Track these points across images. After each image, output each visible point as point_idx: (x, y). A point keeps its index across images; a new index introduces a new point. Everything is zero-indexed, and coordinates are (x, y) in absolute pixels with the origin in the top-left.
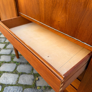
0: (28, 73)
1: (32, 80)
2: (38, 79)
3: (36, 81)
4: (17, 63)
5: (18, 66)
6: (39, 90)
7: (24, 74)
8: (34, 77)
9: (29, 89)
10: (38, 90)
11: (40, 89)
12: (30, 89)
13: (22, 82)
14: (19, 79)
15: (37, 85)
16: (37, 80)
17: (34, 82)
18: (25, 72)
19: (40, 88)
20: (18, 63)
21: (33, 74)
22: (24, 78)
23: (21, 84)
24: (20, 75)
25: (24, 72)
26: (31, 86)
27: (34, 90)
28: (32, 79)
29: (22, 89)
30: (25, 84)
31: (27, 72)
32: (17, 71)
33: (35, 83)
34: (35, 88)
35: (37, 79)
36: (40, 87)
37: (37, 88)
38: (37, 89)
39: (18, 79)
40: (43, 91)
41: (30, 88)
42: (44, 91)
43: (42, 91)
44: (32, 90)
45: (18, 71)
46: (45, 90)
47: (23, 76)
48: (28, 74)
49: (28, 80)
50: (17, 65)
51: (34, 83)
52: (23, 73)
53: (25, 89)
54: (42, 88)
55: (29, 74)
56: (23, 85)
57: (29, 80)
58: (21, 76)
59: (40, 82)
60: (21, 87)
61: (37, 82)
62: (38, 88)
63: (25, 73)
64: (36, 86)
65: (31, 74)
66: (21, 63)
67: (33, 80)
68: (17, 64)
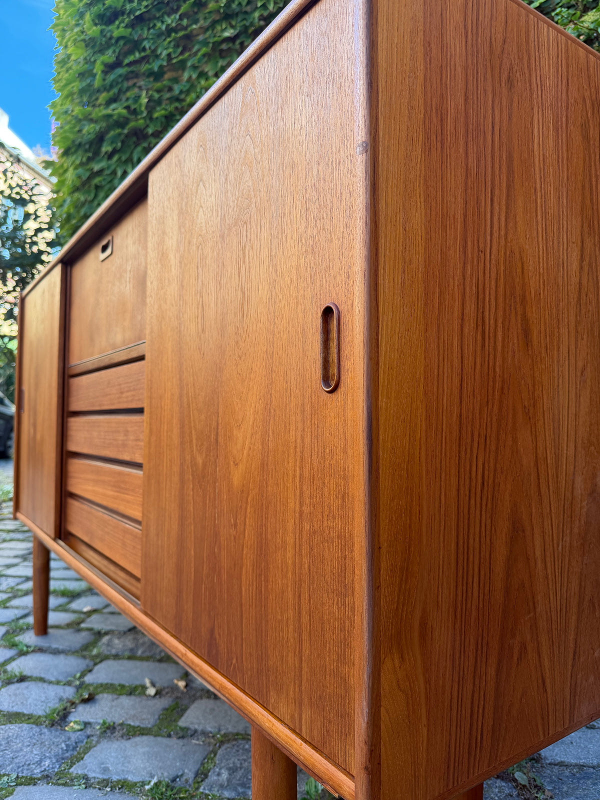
0: (53, 679)
1: (56, 701)
5: (23, 657)
6: (71, 735)
8: (78, 692)
9: (21, 725)
10: (61, 734)
11: (81, 730)
12: (29, 725)
13: (5, 704)
15: (74, 718)
17: (61, 706)
18: (42, 675)
19: (79, 727)
21: (76, 683)
22: (25, 691)
24: (12, 683)
25: (36, 675)
26: (39, 717)
27: (45, 730)
28: (60, 699)
31: (52, 676)
32: (6, 671)
34: (53, 725)
36: (86, 724)
37: (63, 726)
38: (63, 730)
40: (88, 737)
41: (28, 723)
42: (95, 739)
43: (82, 738)
44: (36, 730)
45: (10, 669)
46: (102, 735)
48: (50, 682)
49: (36, 700)
50: (19, 655)
52: (29, 677)
54: (89, 730)
55: (58, 683)
57: (43, 699)
59: (92, 709)
61: (80, 707)
62: (67, 728)
63: (40, 680)
64: (64, 718)
65: (68, 685)
66: (40, 651)
68: (19, 652)
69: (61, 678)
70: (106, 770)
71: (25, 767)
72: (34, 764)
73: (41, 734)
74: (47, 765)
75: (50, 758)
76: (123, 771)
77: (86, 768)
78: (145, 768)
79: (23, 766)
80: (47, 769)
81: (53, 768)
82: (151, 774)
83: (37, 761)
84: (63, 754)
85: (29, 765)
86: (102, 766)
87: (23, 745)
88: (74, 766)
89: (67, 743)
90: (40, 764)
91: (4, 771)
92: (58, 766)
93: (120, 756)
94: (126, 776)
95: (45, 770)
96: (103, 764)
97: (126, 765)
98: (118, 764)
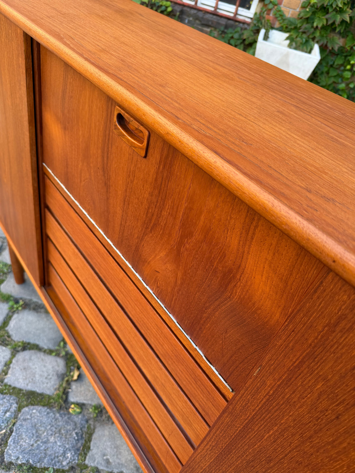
0: (46, 347)
1: (55, 377)
2: (79, 376)
3: (69, 383)
4: (11, 303)
5: (15, 316)
6: (76, 419)
7: (30, 349)
8: (67, 365)
9: (39, 408)
10: (69, 418)
11: (80, 413)
12: (46, 408)
13: (21, 380)
14: (8, 368)
15: (72, 398)
16: (76, 381)
17: (61, 385)
18: (37, 342)
19: (78, 410)
20: (17, 301)
21: (63, 353)
22: (31, 364)
23: (14, 388)
24: (18, 351)
25: (32, 341)
26: (49, 397)
27: (58, 415)
28: (57, 375)
29: (14, 406)
30: (30, 387)
31: (44, 344)
32: (9, 336)
33: (65, 389)
34: (61, 408)
35: (75, 377)
36: (81, 406)
37: (67, 409)
38: (69, 413)
39: (8, 365)
40: (87, 421)
41: (44, 406)
42: (91, 422)
43: (84, 422)
44: (51, 414)
45: (11, 333)
46: (96, 419)
47: (27, 357)
48: (45, 352)
49: (41, 376)
50: (12, 312)
51: (61, 390)
52: (29, 344)
53: (26, 409)
54: (85, 412)
55: (50, 352)
56: (20, 390)
57: (46, 374)
58: (21, 356)
59: (82, 389)
60: (13, 397)
61: (74, 386)
62: (71, 411)
63: (36, 348)
64: (66, 401)
65: (58, 355)
66: (27, 306)
67: (62, 377)
68: (12, 307)
69: (51, 347)
70: (108, 462)
71: (56, 459)
72: (61, 456)
73: (56, 420)
74: (70, 457)
75: (70, 450)
76: (119, 464)
77: (95, 461)
78: (131, 461)
79: (54, 458)
80: (71, 461)
81: (74, 460)
82: (136, 467)
83: (62, 453)
84: (77, 444)
85: (58, 457)
86: (105, 458)
87: (47, 434)
88: (87, 457)
89: (76, 431)
90: (64, 456)
91: (43, 464)
92: (77, 458)
93: (113, 446)
94: (122, 470)
95: (69, 462)
96: (104, 455)
97: (119, 456)
98: (114, 456)
